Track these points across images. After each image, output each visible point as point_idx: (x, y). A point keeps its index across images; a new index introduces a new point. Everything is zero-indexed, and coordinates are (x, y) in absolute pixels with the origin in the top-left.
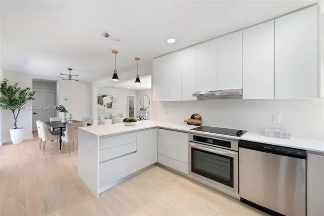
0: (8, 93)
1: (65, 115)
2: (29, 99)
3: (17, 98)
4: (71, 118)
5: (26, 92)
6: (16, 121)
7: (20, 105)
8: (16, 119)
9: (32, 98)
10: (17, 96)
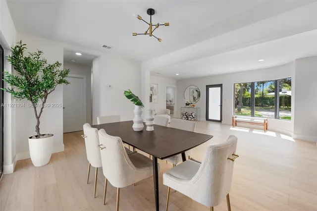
0: (26, 68)
1: (140, 113)
2: (60, 82)
3: (40, 79)
4: (152, 120)
5: (55, 70)
6: (39, 123)
7: (46, 91)
8: (38, 118)
9: (64, 82)
10: (40, 75)
